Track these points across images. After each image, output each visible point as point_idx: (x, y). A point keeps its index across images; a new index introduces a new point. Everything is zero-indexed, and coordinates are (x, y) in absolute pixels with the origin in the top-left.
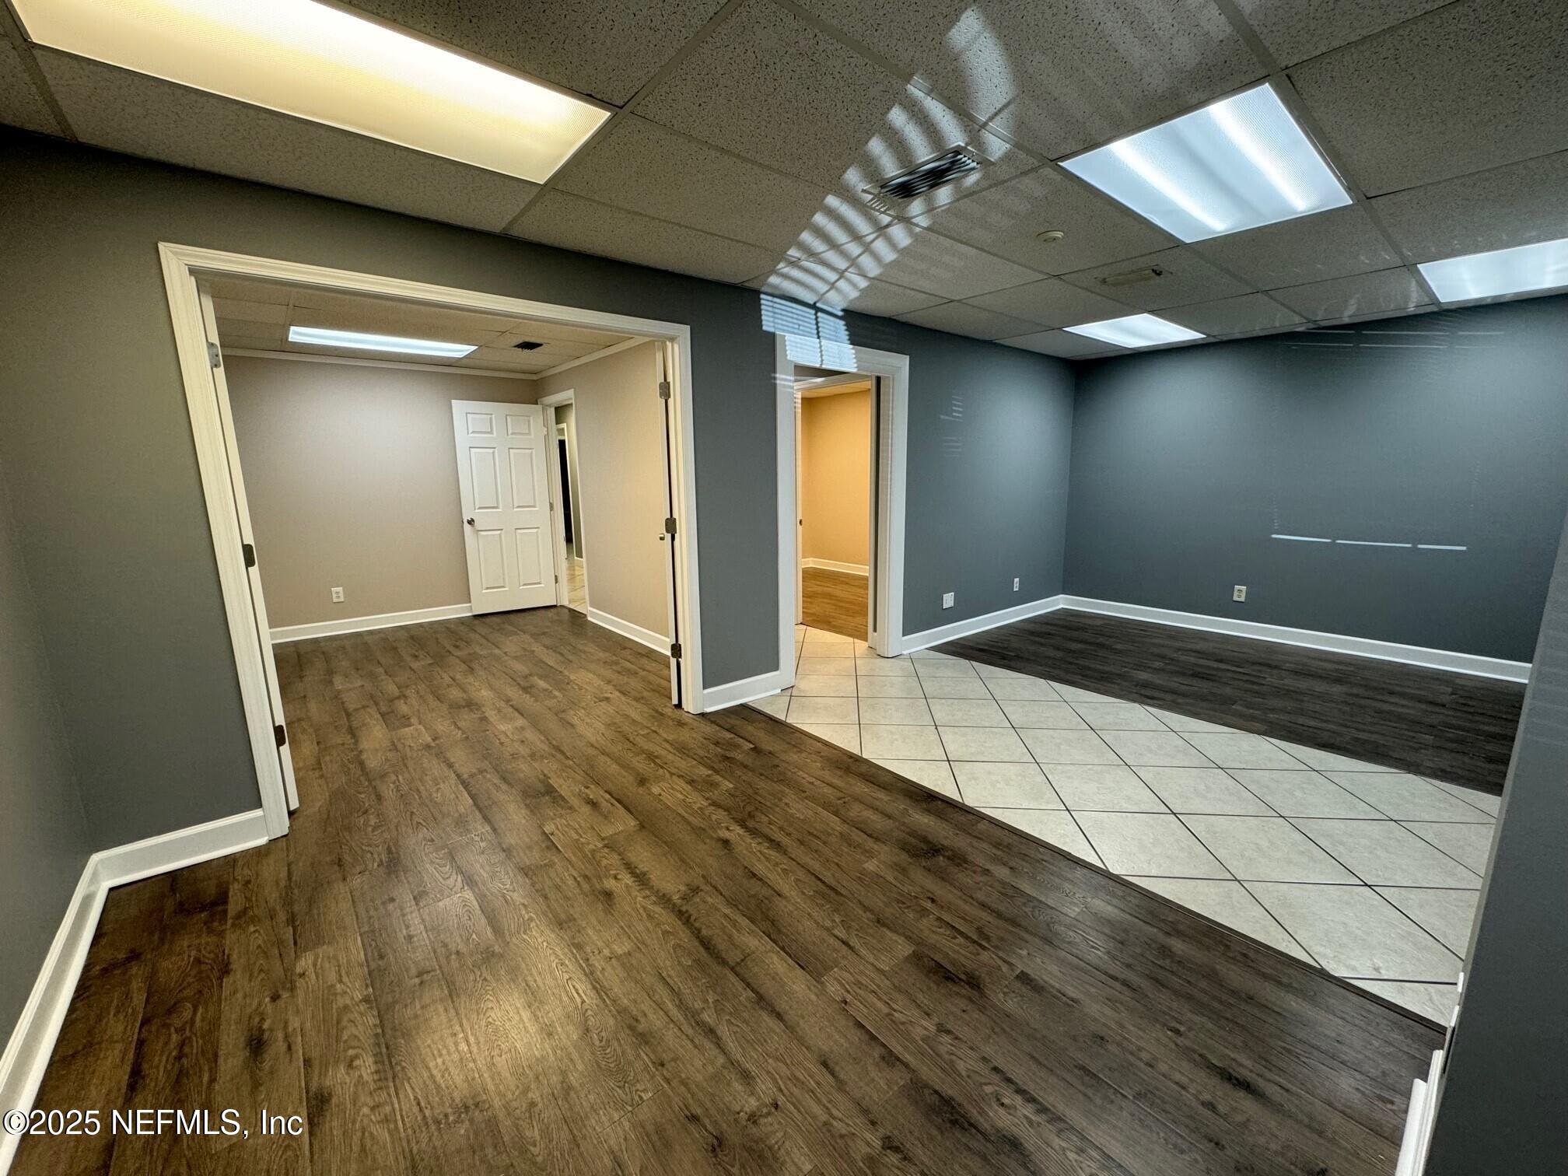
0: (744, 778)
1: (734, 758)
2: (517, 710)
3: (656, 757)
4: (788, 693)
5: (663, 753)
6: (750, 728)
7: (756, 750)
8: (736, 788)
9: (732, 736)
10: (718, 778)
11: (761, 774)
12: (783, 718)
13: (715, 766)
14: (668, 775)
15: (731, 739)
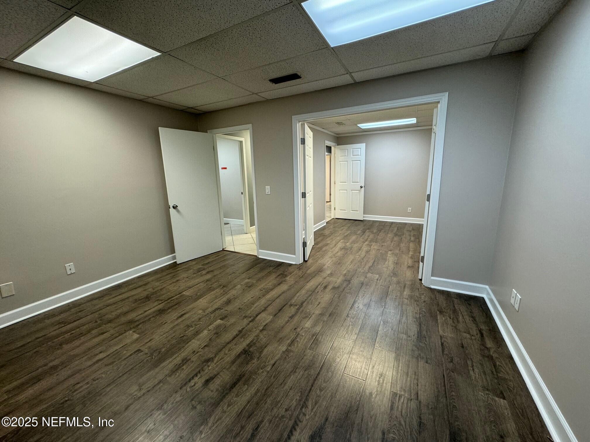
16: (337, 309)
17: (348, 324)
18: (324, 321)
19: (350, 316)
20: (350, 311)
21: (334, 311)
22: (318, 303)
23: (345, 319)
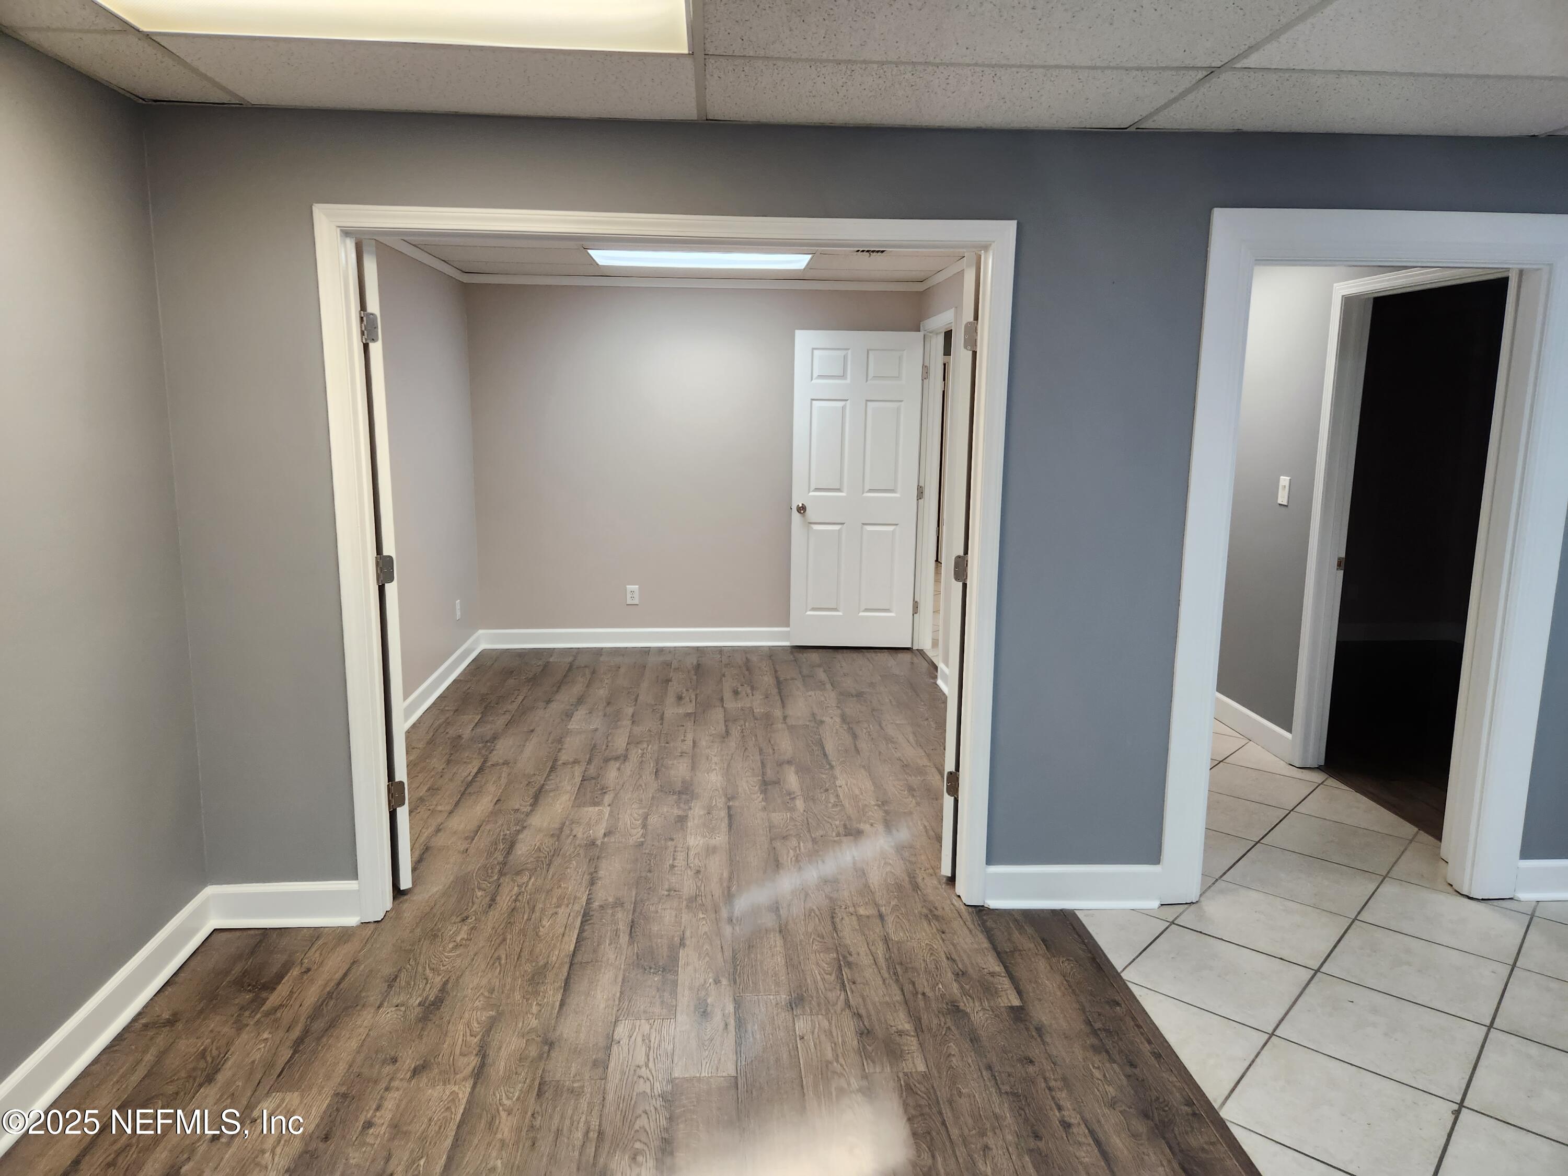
0: (955, 1061)
1: (966, 1014)
2: (730, 816)
3: (849, 965)
4: (1170, 913)
5: (866, 960)
6: (1042, 965)
7: (1019, 1014)
8: (925, 1076)
9: (998, 968)
10: (911, 1043)
11: (989, 1068)
12: (1118, 964)
13: (925, 1017)
14: (841, 1003)
15: (992, 974)
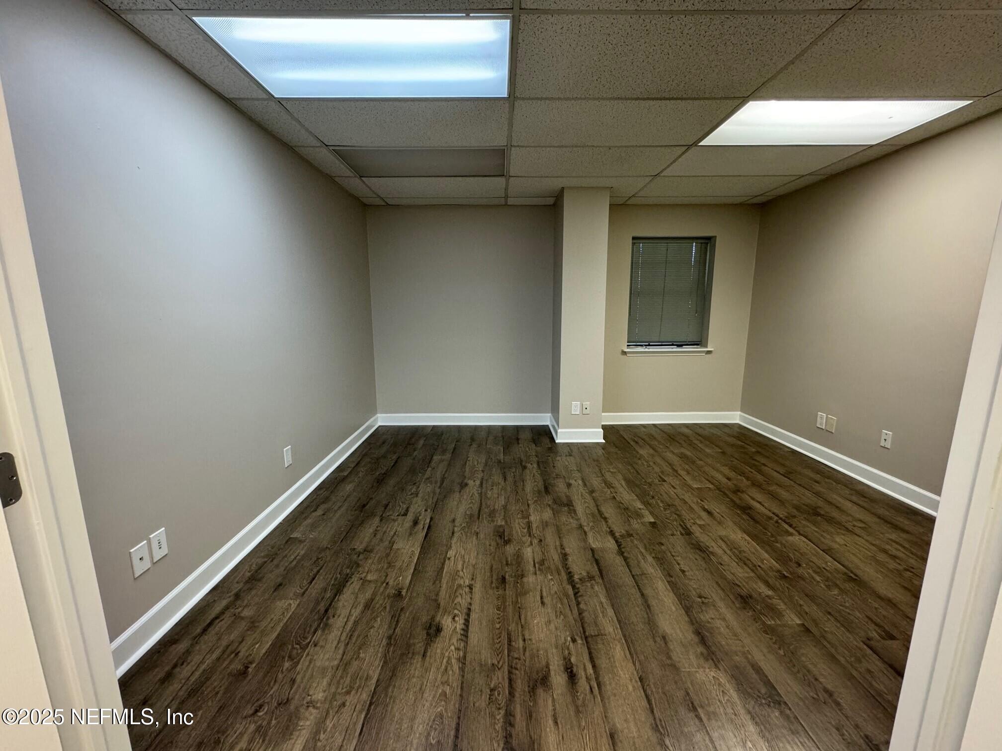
16: (498, 598)
17: (465, 571)
18: (507, 564)
19: (467, 589)
20: (469, 600)
21: (500, 592)
22: (545, 600)
23: (473, 579)
